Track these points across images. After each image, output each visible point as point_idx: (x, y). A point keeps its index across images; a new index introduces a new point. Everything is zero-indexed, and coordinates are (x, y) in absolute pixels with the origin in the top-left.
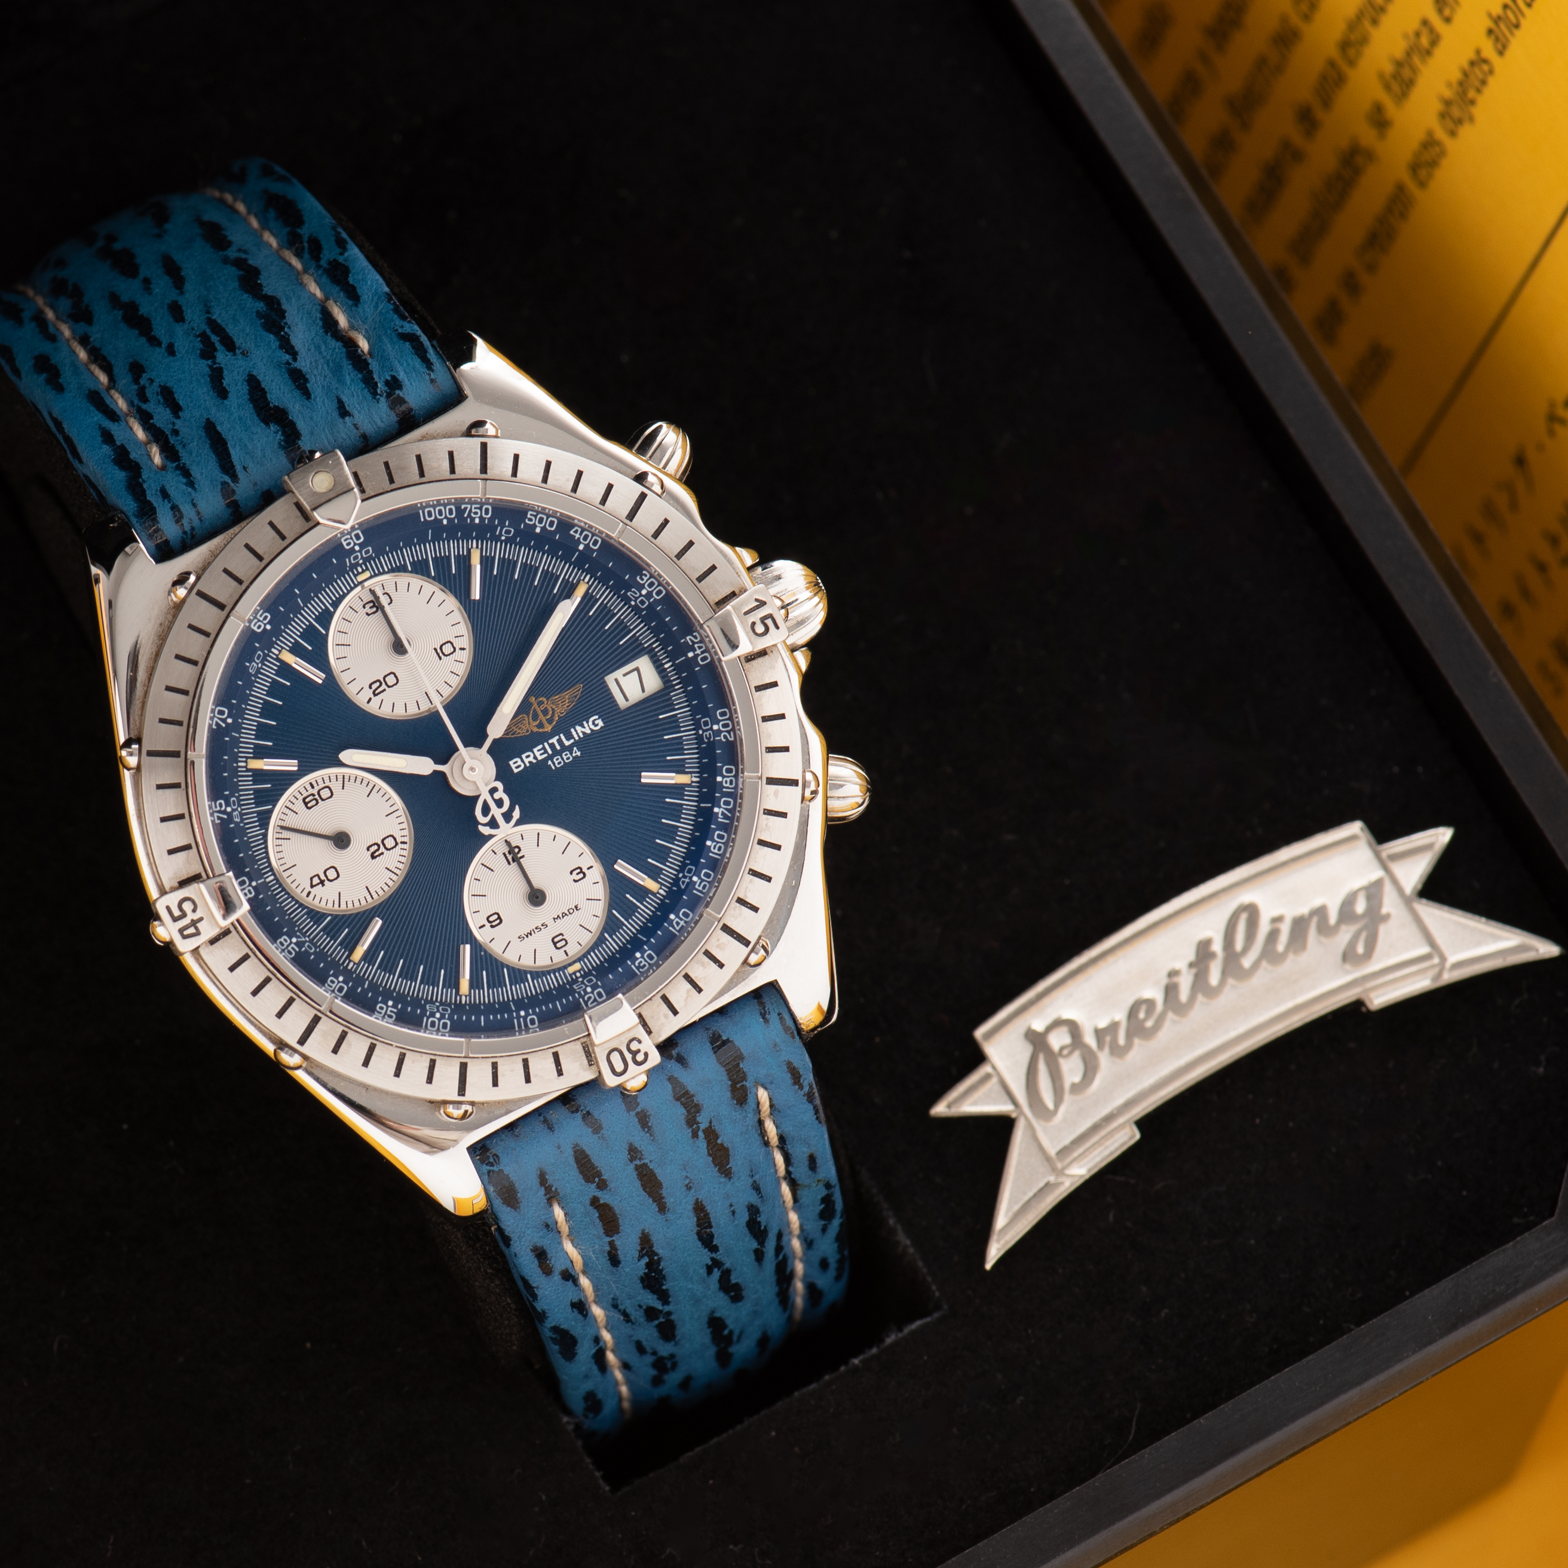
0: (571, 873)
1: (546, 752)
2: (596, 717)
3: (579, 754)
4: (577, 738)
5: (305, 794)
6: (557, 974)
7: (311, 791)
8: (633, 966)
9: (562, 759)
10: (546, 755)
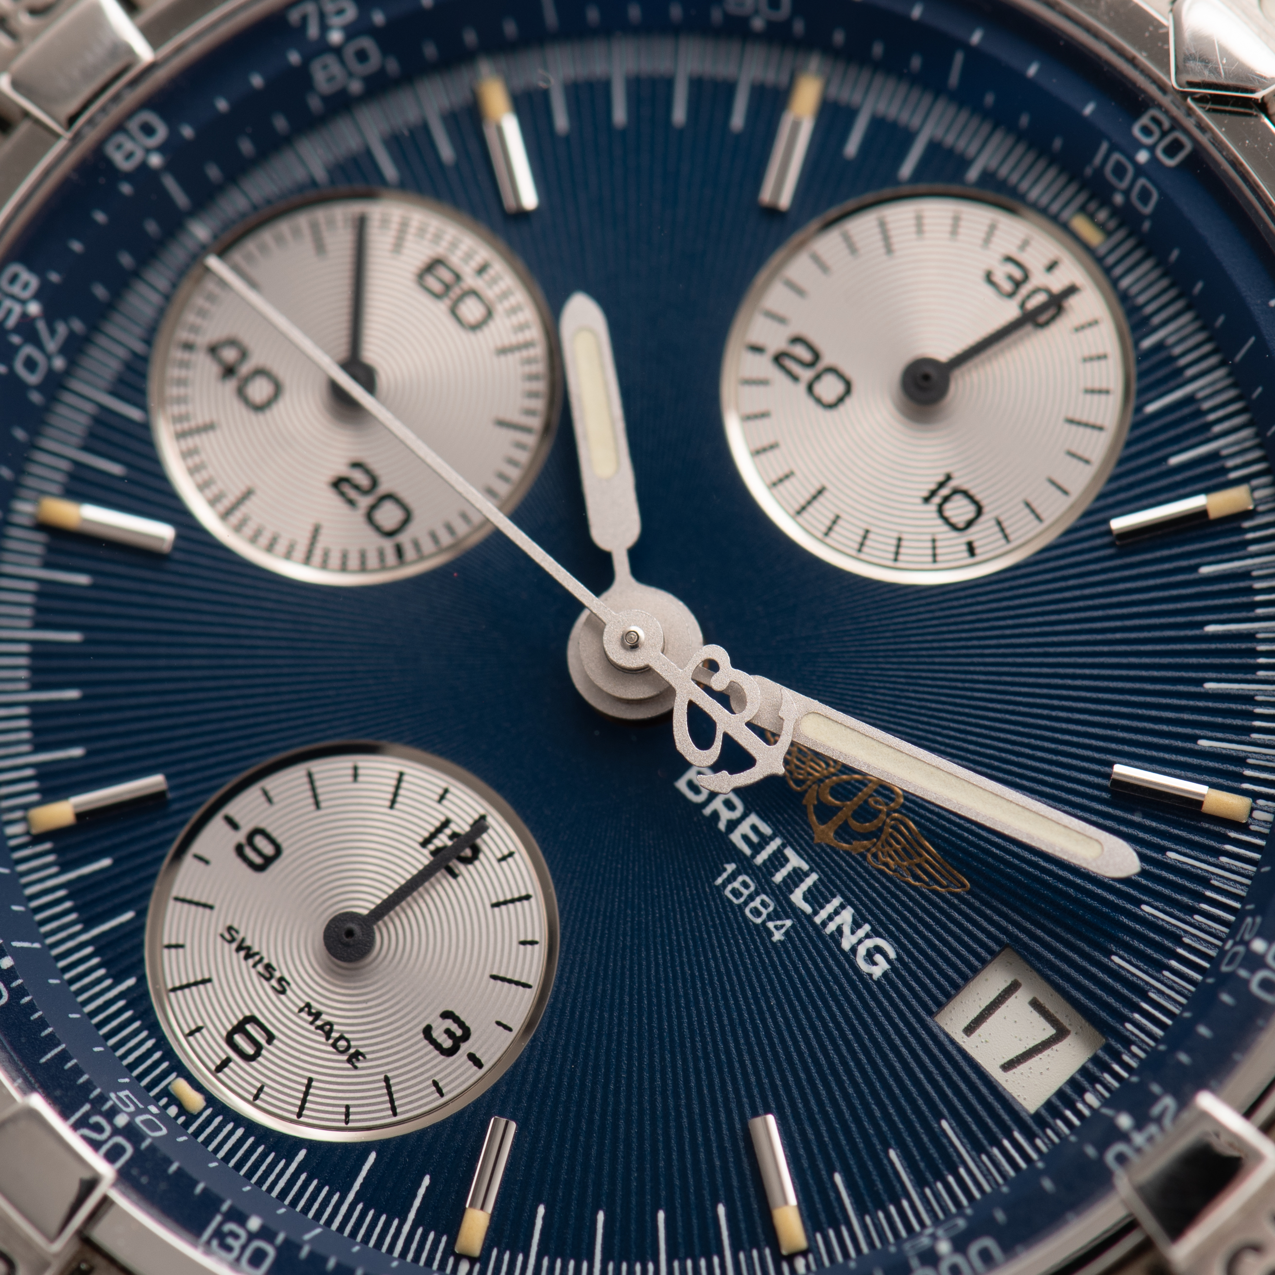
0: (447, 1015)
1: (757, 849)
2: (892, 955)
3: (778, 936)
4: (818, 920)
5: (455, 260)
6: (157, 1055)
7: (468, 272)
8: (218, 1218)
9: (751, 898)
10: (747, 851)
